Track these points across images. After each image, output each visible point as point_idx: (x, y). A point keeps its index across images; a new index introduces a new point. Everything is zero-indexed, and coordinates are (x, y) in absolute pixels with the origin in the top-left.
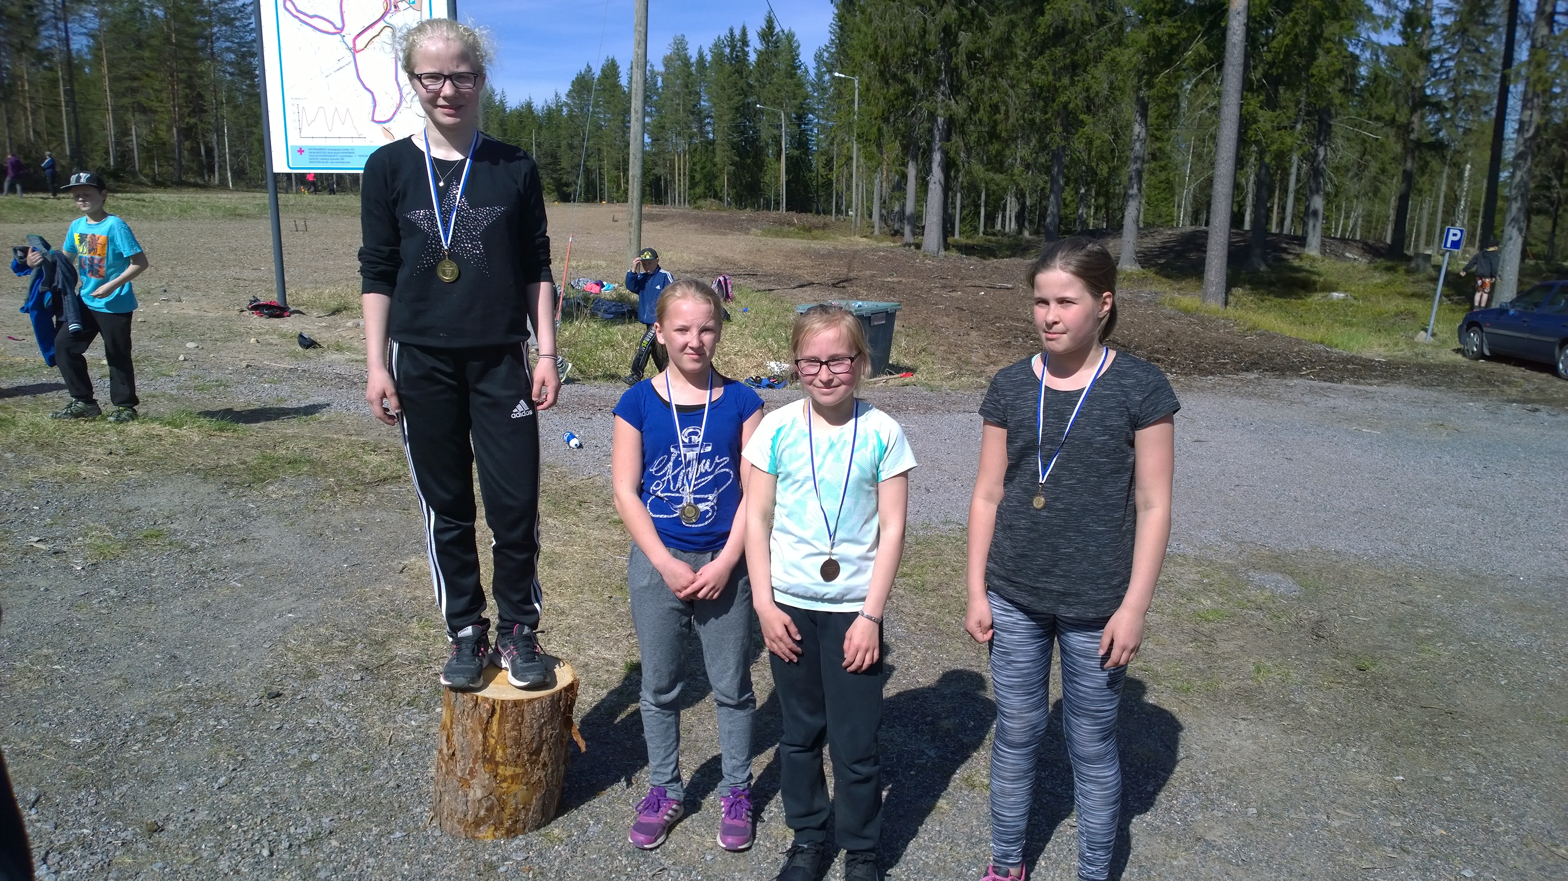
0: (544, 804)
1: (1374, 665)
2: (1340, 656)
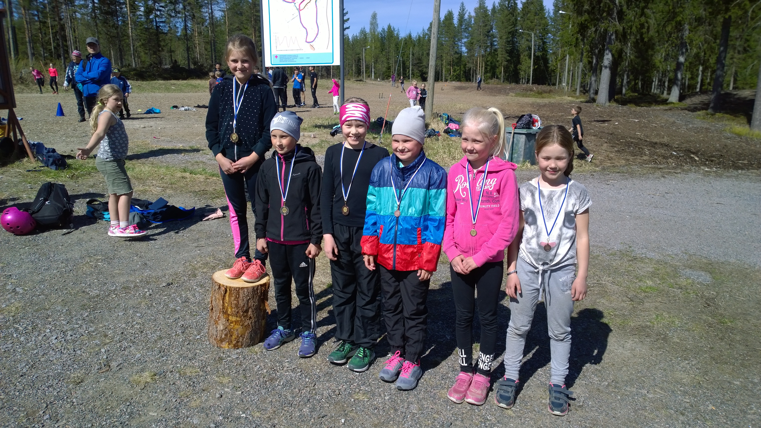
0: (251, 336)
1: (731, 322)
2: (714, 316)
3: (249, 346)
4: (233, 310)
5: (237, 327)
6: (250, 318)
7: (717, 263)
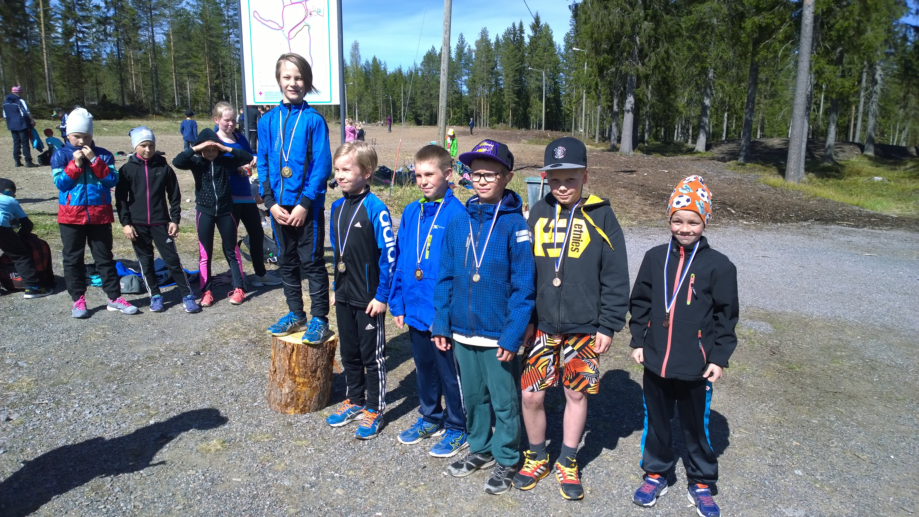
0: (319, 399)
1: (800, 367)
2: (782, 363)
3: (316, 410)
4: (301, 370)
5: (304, 389)
6: (319, 379)
7: (775, 313)
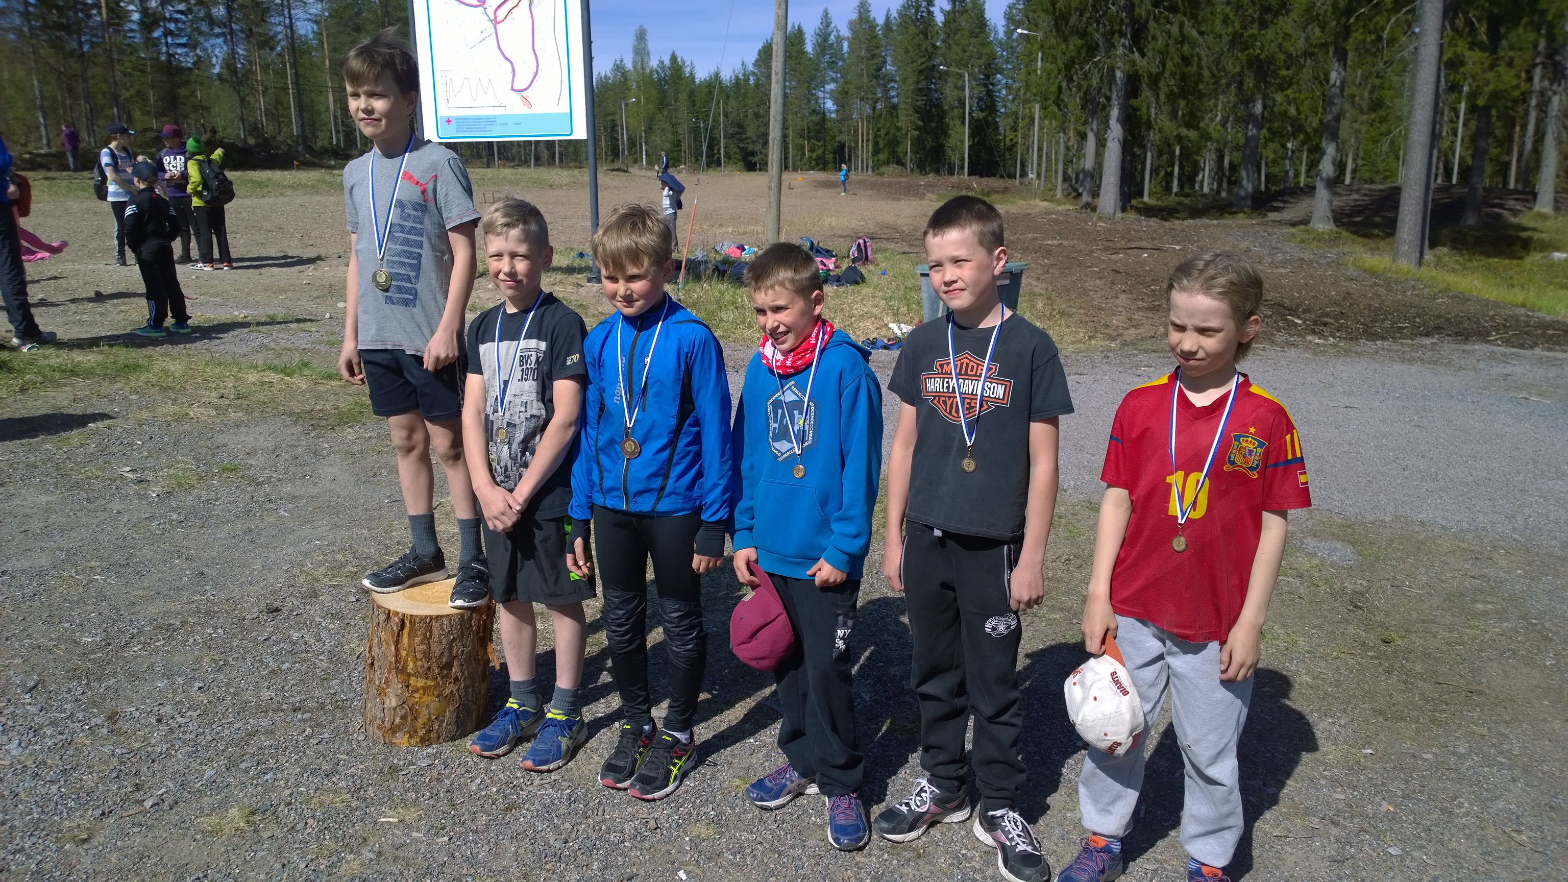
0: (458, 717)
1: (1402, 638)
2: (1369, 628)
3: (453, 739)
4: (419, 663)
5: (426, 699)
6: (456, 679)
7: (1363, 524)
